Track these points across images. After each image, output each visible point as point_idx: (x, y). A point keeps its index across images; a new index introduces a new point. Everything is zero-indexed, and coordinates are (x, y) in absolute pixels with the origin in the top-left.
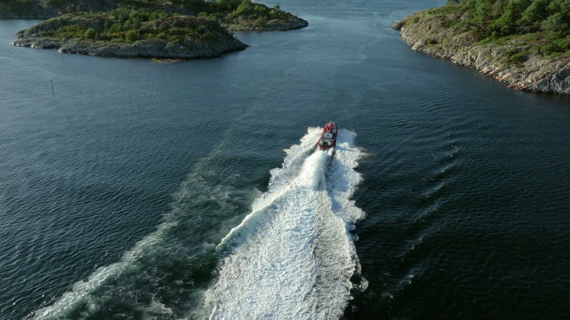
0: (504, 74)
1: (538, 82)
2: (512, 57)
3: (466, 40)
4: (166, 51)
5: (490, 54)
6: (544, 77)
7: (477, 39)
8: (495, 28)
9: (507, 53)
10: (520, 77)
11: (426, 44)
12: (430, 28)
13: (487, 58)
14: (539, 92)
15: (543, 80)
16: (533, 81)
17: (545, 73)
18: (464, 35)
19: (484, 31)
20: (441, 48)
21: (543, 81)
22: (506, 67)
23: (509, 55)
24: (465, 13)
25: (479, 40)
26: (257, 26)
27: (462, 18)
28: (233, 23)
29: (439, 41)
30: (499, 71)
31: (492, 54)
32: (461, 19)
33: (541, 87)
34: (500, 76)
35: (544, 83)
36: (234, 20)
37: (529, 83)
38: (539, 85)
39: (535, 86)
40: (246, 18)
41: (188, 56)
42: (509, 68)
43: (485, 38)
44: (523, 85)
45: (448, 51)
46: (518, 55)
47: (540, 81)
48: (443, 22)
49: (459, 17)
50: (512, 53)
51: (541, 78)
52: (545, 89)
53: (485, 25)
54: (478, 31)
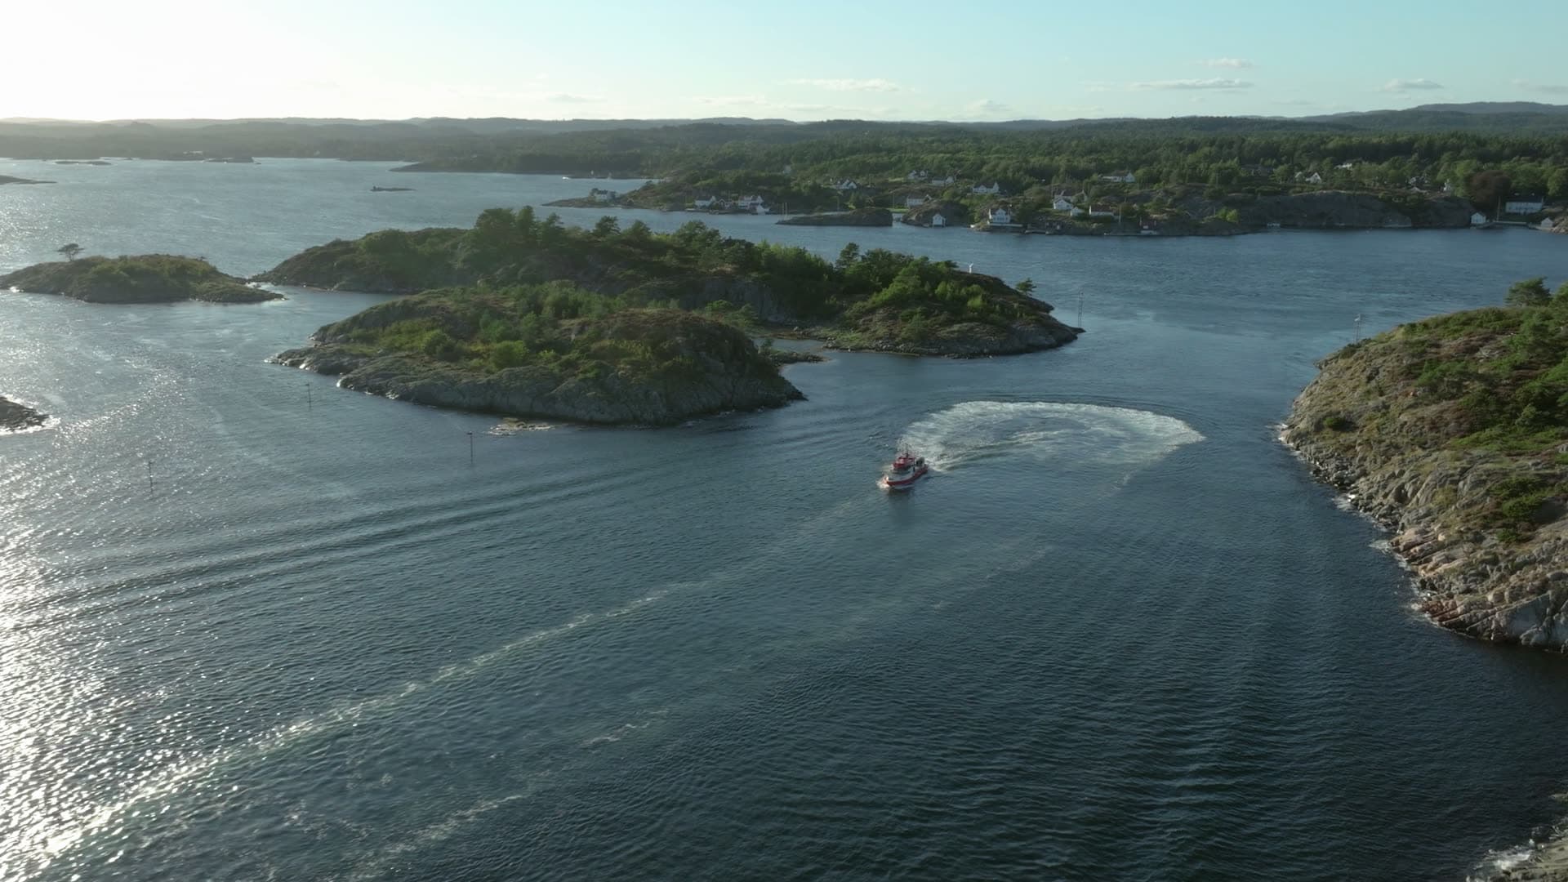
0: (1449, 559)
1: (1514, 605)
2: (1511, 503)
3: (1431, 429)
4: (553, 399)
5: (1457, 482)
6: (1543, 588)
7: (1465, 426)
8: (1541, 394)
9: (1504, 486)
10: (1484, 576)
11: (1319, 427)
12: (1370, 378)
13: (1440, 497)
14: (1507, 643)
15: (1533, 598)
16: (1500, 598)
17: (1549, 575)
18: (1431, 411)
19: (1502, 403)
20: (1351, 447)
21: (1534, 604)
22: (1470, 535)
23: (1505, 492)
24: (1499, 338)
25: (1471, 431)
27: (1484, 352)
29: (1360, 422)
30: (1441, 546)
31: (1461, 484)
32: (1478, 355)
33: (1518, 624)
34: (1430, 566)
35: (1536, 611)
37: (1483, 604)
38: (1513, 616)
39: (1499, 618)
42: (1478, 540)
43: (1492, 424)
44: (1459, 610)
45: (1363, 459)
46: (1531, 499)
47: (1524, 601)
48: (1416, 360)
49: (1476, 349)
50: (1523, 487)
51: (1532, 592)
52: (1531, 632)
53: (1517, 382)
54: (1482, 401)
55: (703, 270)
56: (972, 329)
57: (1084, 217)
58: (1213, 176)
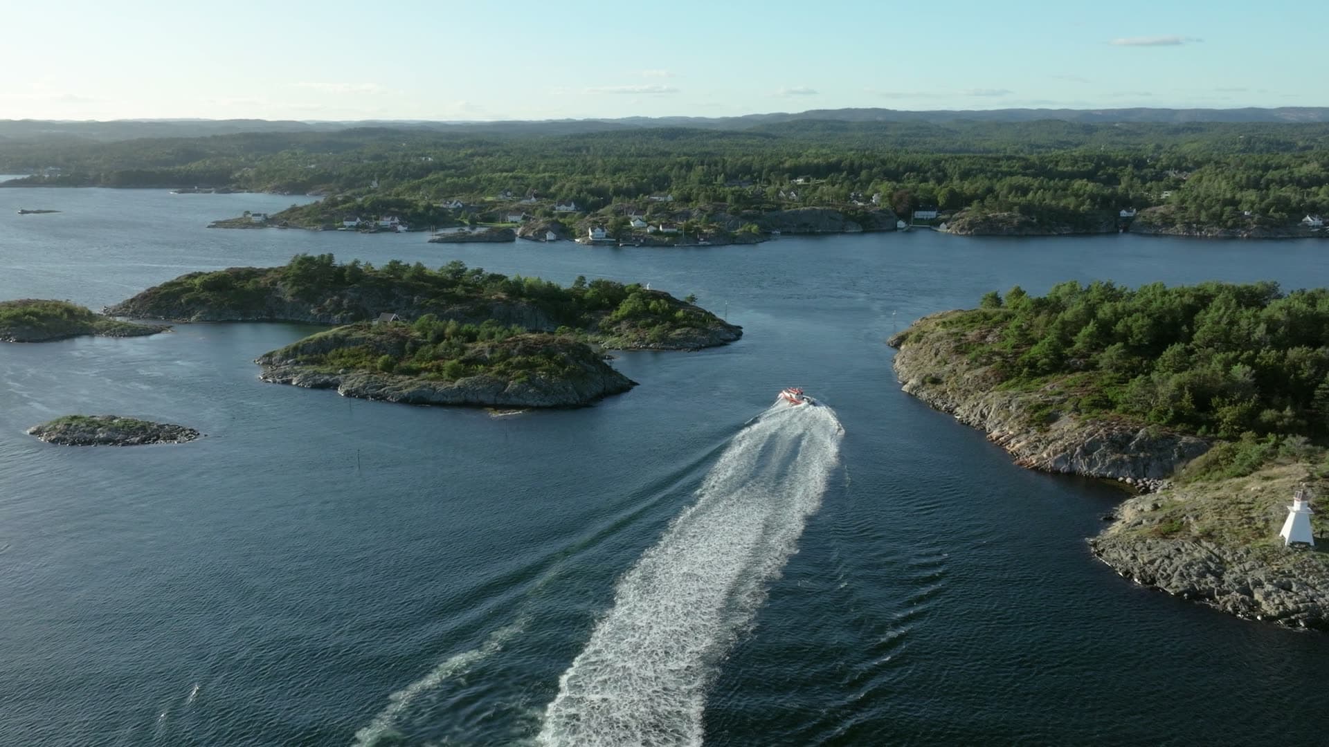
0: (1019, 442)
1: (1056, 457)
2: (1037, 415)
3: (983, 381)
4: (507, 395)
5: (1008, 407)
6: (1065, 450)
7: (999, 379)
8: (1029, 361)
9: (1031, 407)
10: (1037, 447)
11: (924, 383)
12: (936, 354)
13: (1003, 414)
14: (1055, 473)
15: (1062, 454)
16: (1049, 455)
17: (1067, 444)
18: (980, 372)
19: (1012, 367)
20: (944, 393)
21: (1063, 457)
22: (1024, 431)
23: (1032, 410)
24: (995, 330)
25: (1002, 381)
26: (652, 341)
27: (989, 339)
28: (612, 334)
29: (944, 379)
30: (1013, 437)
31: (1011, 408)
32: (987, 340)
33: (1058, 465)
34: (1012, 445)
35: (1064, 459)
36: (614, 329)
37: (1043, 459)
38: (1056, 462)
39: (1050, 464)
40: (634, 326)
41: (541, 403)
42: (1028, 432)
43: (1011, 377)
44: (1034, 462)
45: (954, 398)
46: (1045, 412)
47: (1059, 455)
48: (957, 344)
49: (984, 337)
50: (1039, 407)
51: (1061, 451)
52: (1064, 468)
53: (1016, 355)
54: (1003, 367)
55: (488, 298)
56: (688, 332)
57: (657, 233)
58: (730, 198)
